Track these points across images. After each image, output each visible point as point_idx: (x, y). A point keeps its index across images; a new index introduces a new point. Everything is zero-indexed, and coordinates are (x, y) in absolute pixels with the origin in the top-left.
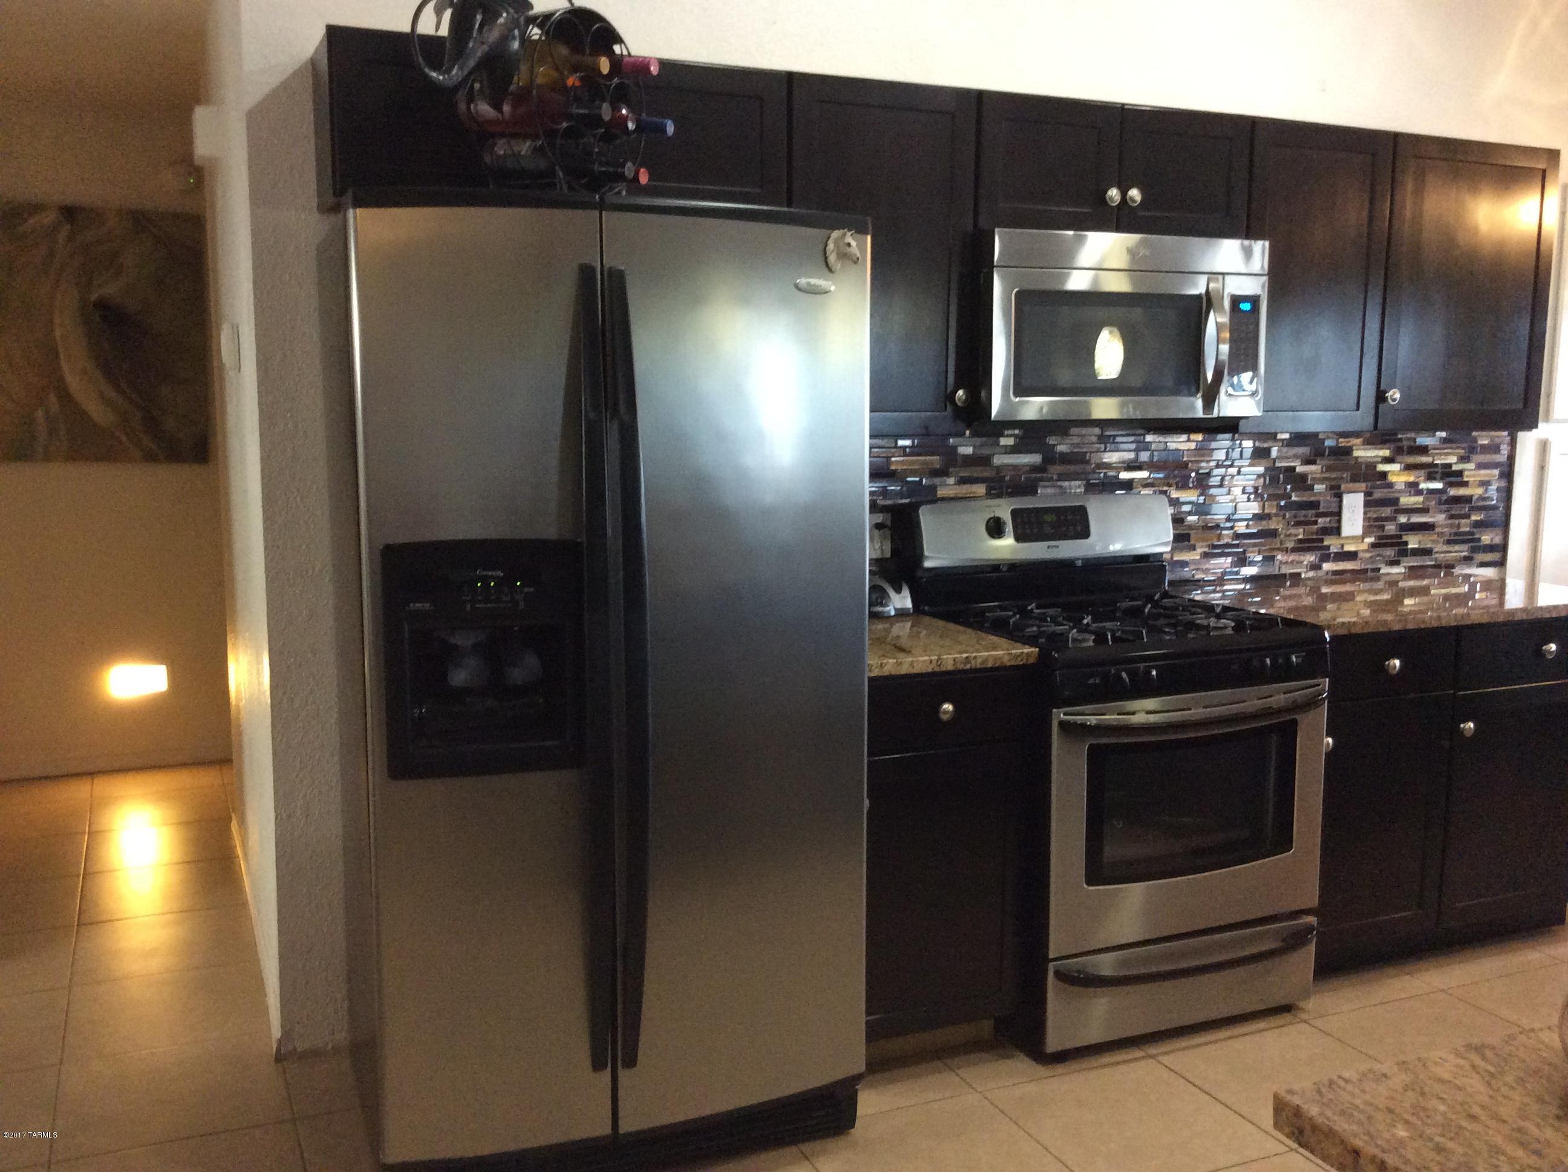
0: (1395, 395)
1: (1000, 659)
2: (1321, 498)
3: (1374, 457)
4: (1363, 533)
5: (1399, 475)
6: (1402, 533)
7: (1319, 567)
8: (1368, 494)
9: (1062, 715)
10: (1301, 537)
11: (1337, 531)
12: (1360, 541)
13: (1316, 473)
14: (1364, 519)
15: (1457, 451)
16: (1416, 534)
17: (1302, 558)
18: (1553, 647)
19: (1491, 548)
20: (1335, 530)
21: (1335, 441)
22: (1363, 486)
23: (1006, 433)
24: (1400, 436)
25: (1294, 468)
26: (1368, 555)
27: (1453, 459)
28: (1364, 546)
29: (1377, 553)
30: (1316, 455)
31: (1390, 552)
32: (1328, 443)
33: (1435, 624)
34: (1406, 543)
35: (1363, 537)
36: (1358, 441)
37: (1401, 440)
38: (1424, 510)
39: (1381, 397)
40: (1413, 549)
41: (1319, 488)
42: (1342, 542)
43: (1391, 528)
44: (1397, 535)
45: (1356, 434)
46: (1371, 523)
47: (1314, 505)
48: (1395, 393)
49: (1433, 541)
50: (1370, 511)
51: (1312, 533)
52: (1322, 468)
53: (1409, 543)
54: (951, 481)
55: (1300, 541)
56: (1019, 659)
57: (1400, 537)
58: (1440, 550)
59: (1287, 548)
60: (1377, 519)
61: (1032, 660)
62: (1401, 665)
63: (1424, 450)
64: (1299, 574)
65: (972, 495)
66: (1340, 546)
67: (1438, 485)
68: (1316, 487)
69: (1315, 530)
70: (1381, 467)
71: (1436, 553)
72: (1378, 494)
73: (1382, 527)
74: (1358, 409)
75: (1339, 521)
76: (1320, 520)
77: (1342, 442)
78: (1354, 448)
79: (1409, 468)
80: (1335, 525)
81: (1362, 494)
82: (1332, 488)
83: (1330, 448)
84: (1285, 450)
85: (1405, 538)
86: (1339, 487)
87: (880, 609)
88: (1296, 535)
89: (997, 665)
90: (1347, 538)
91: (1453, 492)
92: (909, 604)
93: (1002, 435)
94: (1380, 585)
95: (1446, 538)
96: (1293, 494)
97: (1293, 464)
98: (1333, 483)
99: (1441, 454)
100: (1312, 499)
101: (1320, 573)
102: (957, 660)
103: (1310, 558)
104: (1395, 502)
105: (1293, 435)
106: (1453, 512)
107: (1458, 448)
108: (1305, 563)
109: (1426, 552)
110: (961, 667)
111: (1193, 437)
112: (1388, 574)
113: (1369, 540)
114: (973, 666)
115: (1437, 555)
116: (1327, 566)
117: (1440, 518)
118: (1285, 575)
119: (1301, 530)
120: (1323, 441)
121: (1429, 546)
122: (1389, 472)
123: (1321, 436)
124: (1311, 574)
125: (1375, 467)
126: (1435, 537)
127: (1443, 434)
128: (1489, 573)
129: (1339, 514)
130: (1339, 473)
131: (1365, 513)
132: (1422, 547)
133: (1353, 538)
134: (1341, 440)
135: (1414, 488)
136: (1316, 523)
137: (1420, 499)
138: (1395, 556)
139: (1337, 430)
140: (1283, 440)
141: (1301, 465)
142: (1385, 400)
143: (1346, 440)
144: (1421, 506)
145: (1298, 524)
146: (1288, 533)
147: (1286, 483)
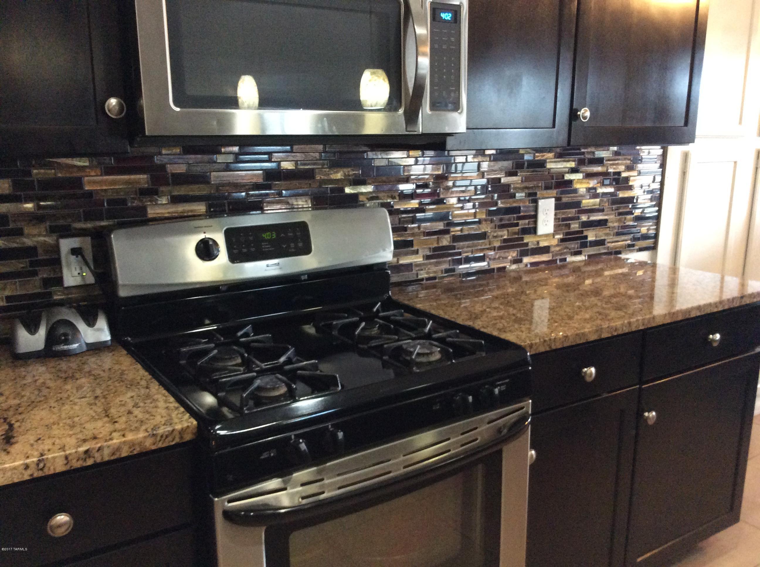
0: (585, 113)
1: (140, 444)
2: (521, 205)
3: (564, 168)
4: (554, 231)
5: (581, 183)
6: (584, 229)
7: (521, 261)
8: (558, 199)
9: (226, 503)
10: (505, 237)
11: (533, 230)
12: (552, 237)
13: (518, 183)
14: (556, 219)
15: (624, 162)
16: (594, 229)
17: (507, 254)
18: (718, 336)
19: (645, 237)
20: (532, 231)
21: (532, 155)
22: (554, 192)
23: (223, 150)
24: (583, 150)
25: (500, 179)
26: (558, 249)
27: (622, 168)
28: (554, 242)
29: (564, 246)
30: (517, 168)
31: (574, 245)
32: (527, 157)
33: (626, 330)
34: (586, 237)
35: (554, 235)
36: (551, 155)
37: (583, 153)
38: (601, 210)
39: (573, 115)
40: (591, 242)
41: (520, 195)
42: (538, 239)
43: (575, 226)
44: (579, 231)
45: (549, 150)
46: (560, 223)
47: (517, 210)
48: (586, 111)
49: (607, 234)
50: (559, 213)
51: (515, 233)
52: (522, 179)
53: (589, 237)
54: (164, 200)
55: (505, 241)
56: (170, 438)
57: (582, 232)
58: (611, 240)
59: (495, 247)
60: (564, 220)
61: (188, 437)
62: (597, 371)
63: (600, 161)
64: (504, 268)
65: (190, 214)
66: (536, 243)
67: (611, 190)
68: (517, 195)
69: (517, 231)
70: (568, 177)
71: (609, 242)
72: (565, 199)
73: (568, 226)
74: (554, 126)
75: (536, 222)
76: (521, 222)
77: (538, 156)
78: (548, 160)
79: (589, 176)
80: (531, 226)
81: (553, 199)
82: (529, 195)
83: (528, 161)
84: (492, 163)
85: (585, 233)
86: (535, 194)
87: (66, 347)
88: (502, 236)
89: (135, 452)
90: (541, 236)
91: (622, 194)
92: (106, 336)
93: (220, 153)
94: (566, 271)
95: (616, 231)
96: (499, 201)
97: (499, 176)
98: (531, 191)
99: (613, 164)
100: (515, 205)
101: (521, 266)
102: (70, 458)
103: (513, 254)
104: (577, 204)
105: (498, 151)
106: (621, 211)
107: (625, 159)
108: (510, 258)
109: (600, 243)
110: (76, 464)
111: (412, 153)
112: (573, 262)
113: (558, 237)
114: (99, 460)
115: (609, 245)
116: (526, 260)
117: (610, 217)
118: (494, 269)
119: (506, 232)
120: (523, 155)
121: (603, 238)
122: (574, 180)
123: (521, 152)
124: (514, 267)
125: (563, 176)
126: (607, 231)
127: (615, 148)
128: (644, 256)
129: (535, 217)
130: (535, 183)
131: (556, 215)
132: (598, 239)
133: (547, 235)
134: (537, 154)
135: (592, 193)
136: (517, 225)
137: (598, 200)
138: (577, 248)
139: (534, 146)
140: (490, 155)
141: (506, 176)
142: (577, 117)
143: (541, 154)
144: (597, 207)
145: (502, 227)
146: (495, 234)
147: (493, 192)
